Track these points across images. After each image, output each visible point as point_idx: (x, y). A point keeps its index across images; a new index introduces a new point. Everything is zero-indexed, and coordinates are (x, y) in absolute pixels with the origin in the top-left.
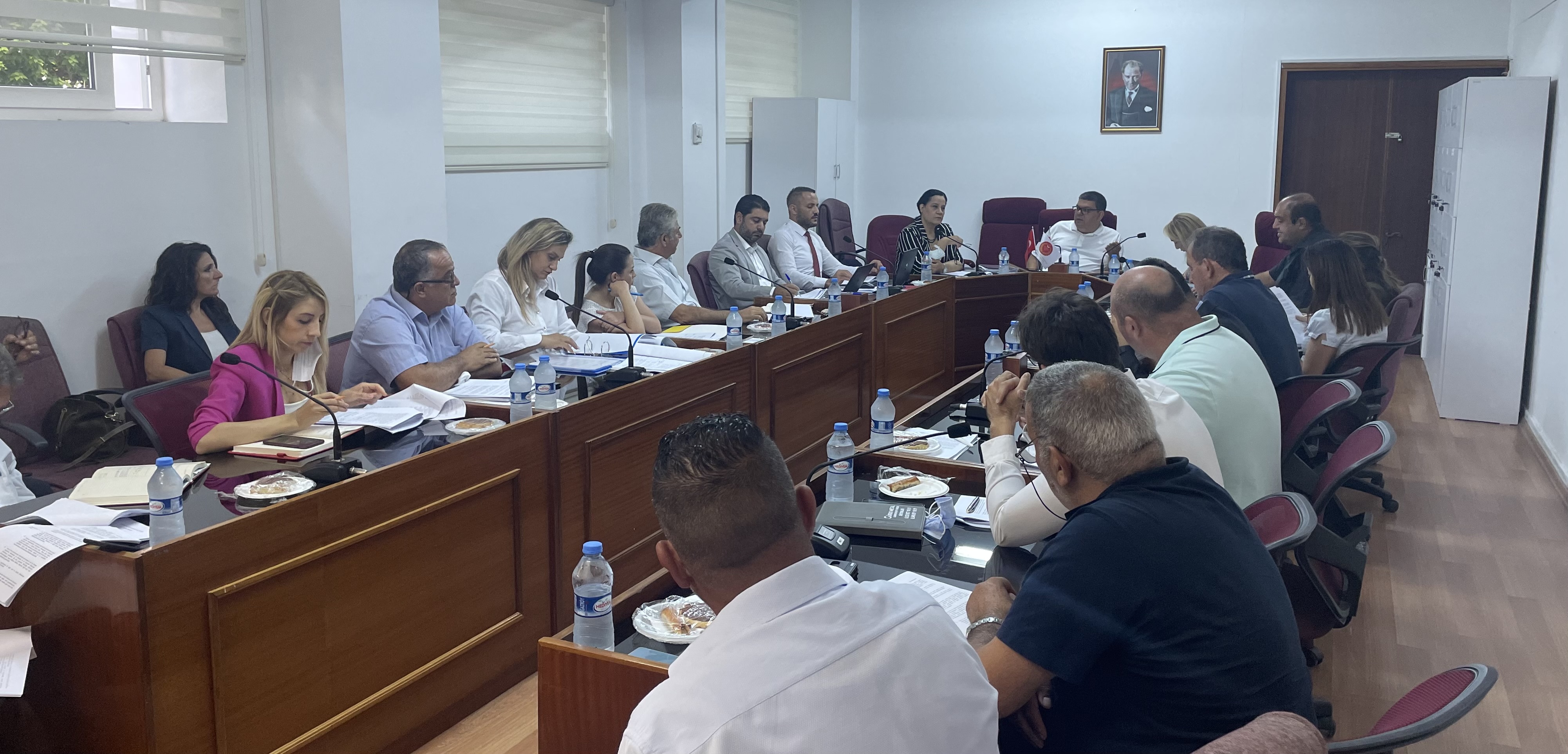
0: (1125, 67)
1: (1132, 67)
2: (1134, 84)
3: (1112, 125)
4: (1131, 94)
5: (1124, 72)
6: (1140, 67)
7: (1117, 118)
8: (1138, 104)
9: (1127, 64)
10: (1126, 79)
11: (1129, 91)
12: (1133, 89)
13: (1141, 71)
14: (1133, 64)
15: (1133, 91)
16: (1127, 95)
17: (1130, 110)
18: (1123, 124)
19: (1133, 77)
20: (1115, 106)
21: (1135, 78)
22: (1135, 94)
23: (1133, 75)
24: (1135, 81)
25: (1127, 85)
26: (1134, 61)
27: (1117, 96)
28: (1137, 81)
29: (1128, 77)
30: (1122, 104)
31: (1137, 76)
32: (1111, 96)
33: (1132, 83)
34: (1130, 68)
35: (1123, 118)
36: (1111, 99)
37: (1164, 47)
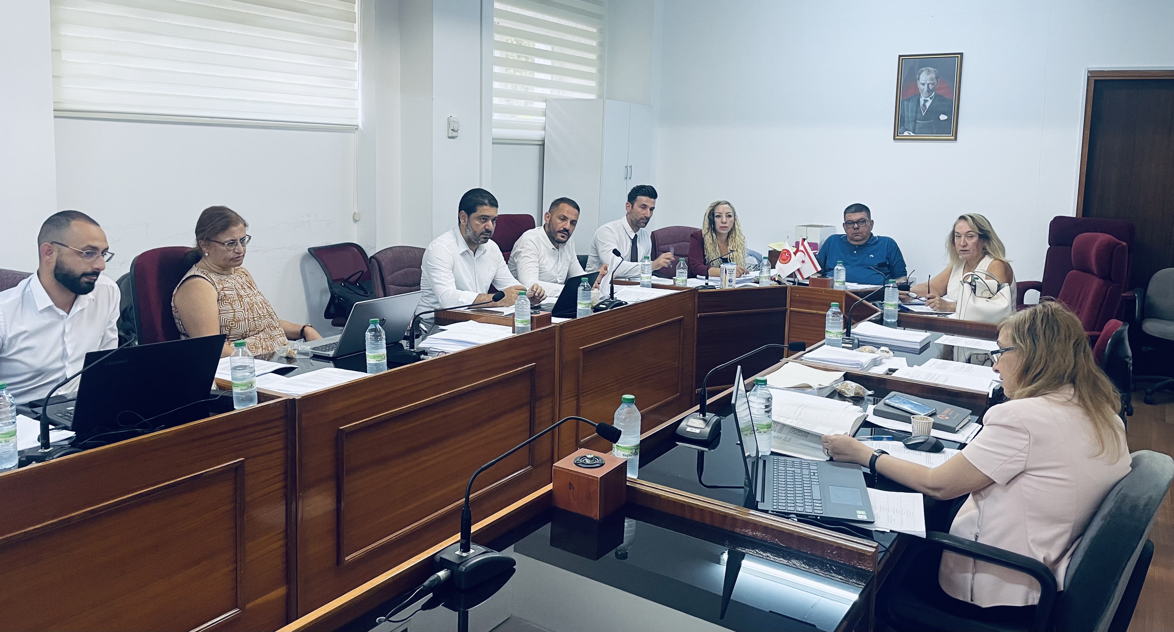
0: (919, 75)
1: (928, 74)
2: (929, 91)
3: (906, 133)
4: (926, 101)
5: (919, 79)
6: (936, 74)
7: (911, 126)
8: (933, 112)
9: (922, 71)
10: (921, 87)
11: (924, 99)
12: (929, 97)
13: (937, 78)
14: (929, 71)
15: (928, 99)
16: (922, 102)
17: (925, 118)
18: (917, 131)
19: (928, 85)
20: (909, 114)
21: (930, 85)
22: (930, 101)
23: (928, 82)
24: (931, 88)
25: (922, 92)
26: (930, 68)
27: (911, 104)
28: (933, 88)
29: (923, 84)
30: (917, 112)
31: (933, 84)
32: (906, 103)
33: (927, 91)
34: (926, 75)
35: (917, 126)
36: (905, 107)
37: (961, 54)
